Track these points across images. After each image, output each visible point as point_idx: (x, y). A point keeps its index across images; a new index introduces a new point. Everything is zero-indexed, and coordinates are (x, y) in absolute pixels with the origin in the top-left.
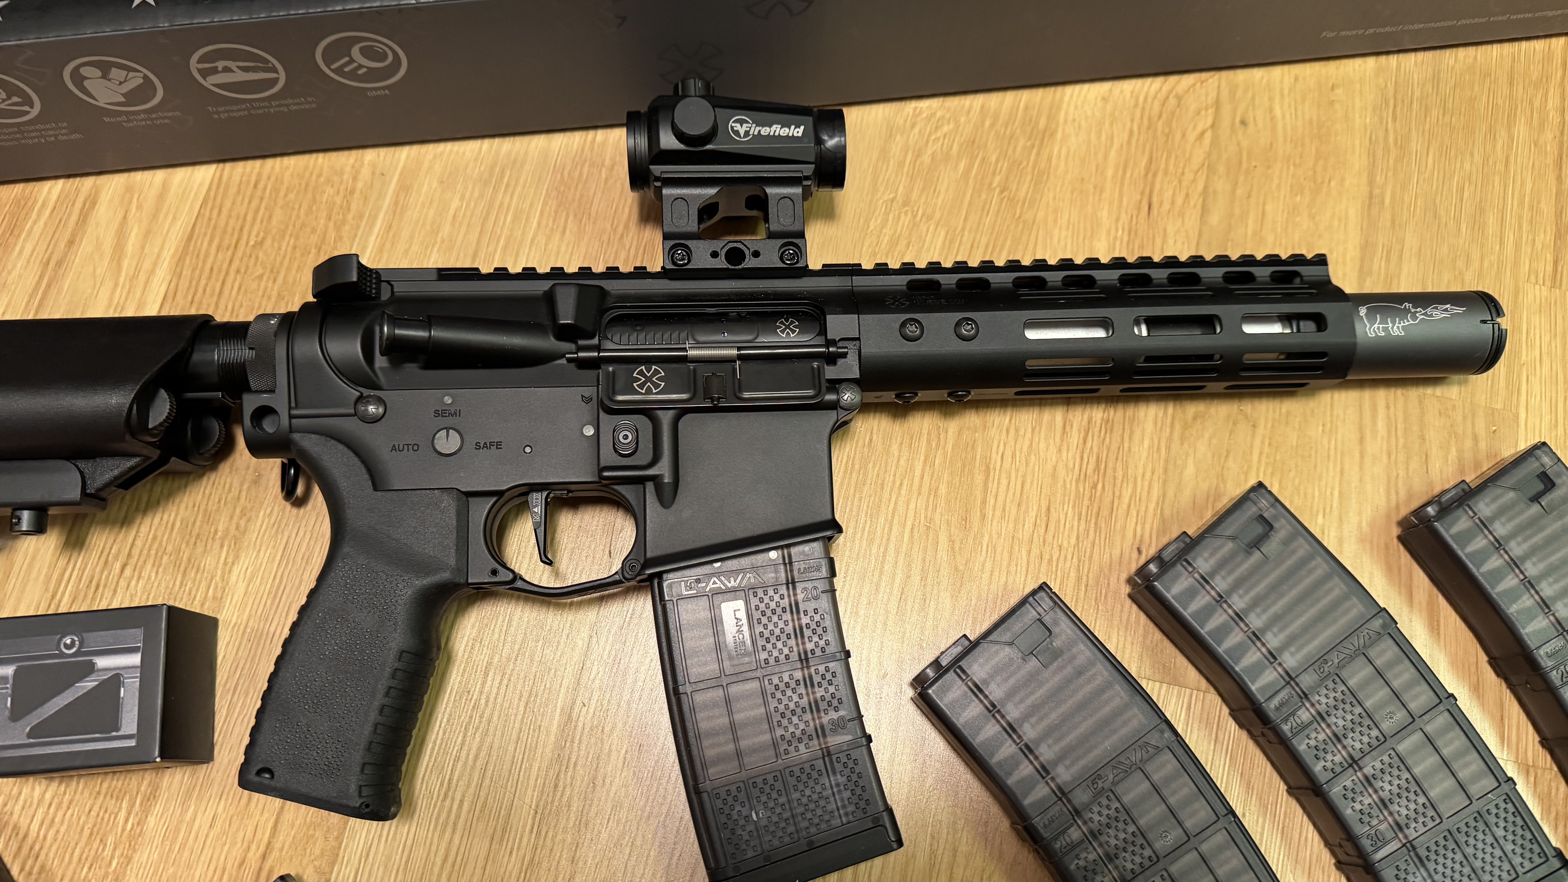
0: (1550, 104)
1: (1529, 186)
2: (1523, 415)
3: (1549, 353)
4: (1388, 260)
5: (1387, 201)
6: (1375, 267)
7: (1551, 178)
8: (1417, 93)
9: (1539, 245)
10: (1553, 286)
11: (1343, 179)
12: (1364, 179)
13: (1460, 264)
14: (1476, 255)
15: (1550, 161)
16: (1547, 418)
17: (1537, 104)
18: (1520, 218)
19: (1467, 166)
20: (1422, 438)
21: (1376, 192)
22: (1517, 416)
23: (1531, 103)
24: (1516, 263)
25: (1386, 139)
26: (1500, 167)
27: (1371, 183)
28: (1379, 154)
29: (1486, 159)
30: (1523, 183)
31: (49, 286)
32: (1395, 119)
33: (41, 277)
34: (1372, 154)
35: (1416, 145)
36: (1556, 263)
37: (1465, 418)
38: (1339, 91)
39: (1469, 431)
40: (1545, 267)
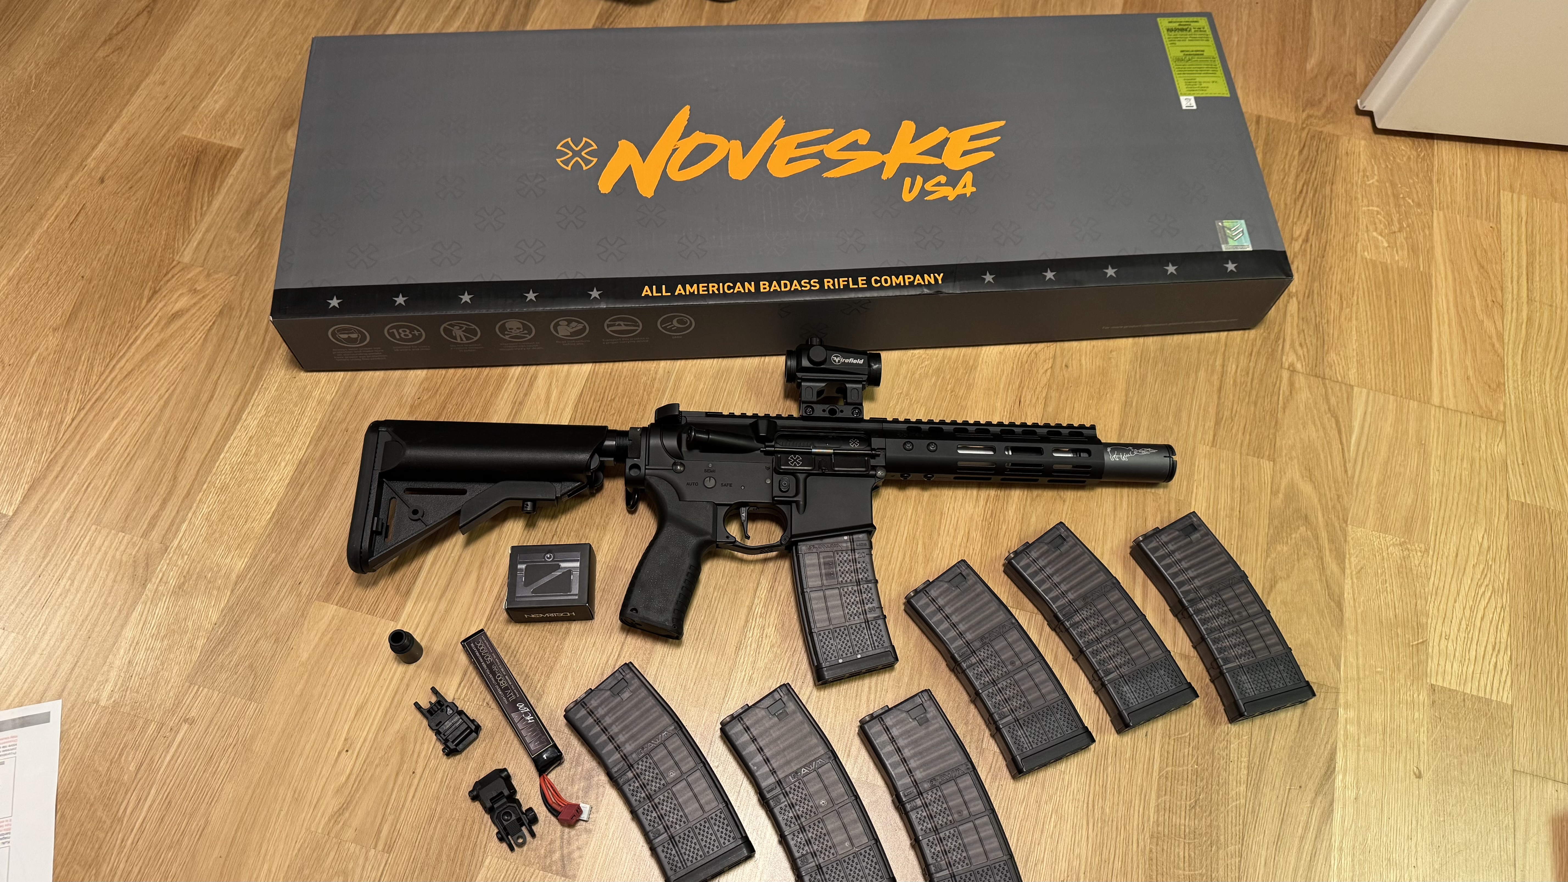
0: (1217, 363)
1: (1204, 399)
2: (1193, 503)
3: (1208, 476)
4: (1133, 431)
5: (1134, 404)
6: (1126, 434)
7: (1215, 397)
8: (1152, 355)
9: (1206, 427)
10: (1212, 446)
11: (1113, 394)
12: (1124, 394)
13: (1168, 434)
14: (1175, 430)
15: (1215, 388)
16: (1204, 505)
17: (1211, 362)
18: (1198, 414)
19: (1174, 390)
20: (1144, 511)
21: (1129, 400)
22: (1191, 503)
23: (1208, 362)
24: (1195, 436)
25: (1135, 376)
26: (1190, 391)
27: (1126, 395)
28: (1131, 383)
29: (1184, 387)
30: (1201, 399)
31: (516, 413)
32: (1140, 367)
33: (512, 409)
34: (1128, 383)
35: (1150, 379)
36: (1214, 436)
37: (1165, 502)
38: (1114, 353)
39: (1167, 509)
40: (1209, 437)
